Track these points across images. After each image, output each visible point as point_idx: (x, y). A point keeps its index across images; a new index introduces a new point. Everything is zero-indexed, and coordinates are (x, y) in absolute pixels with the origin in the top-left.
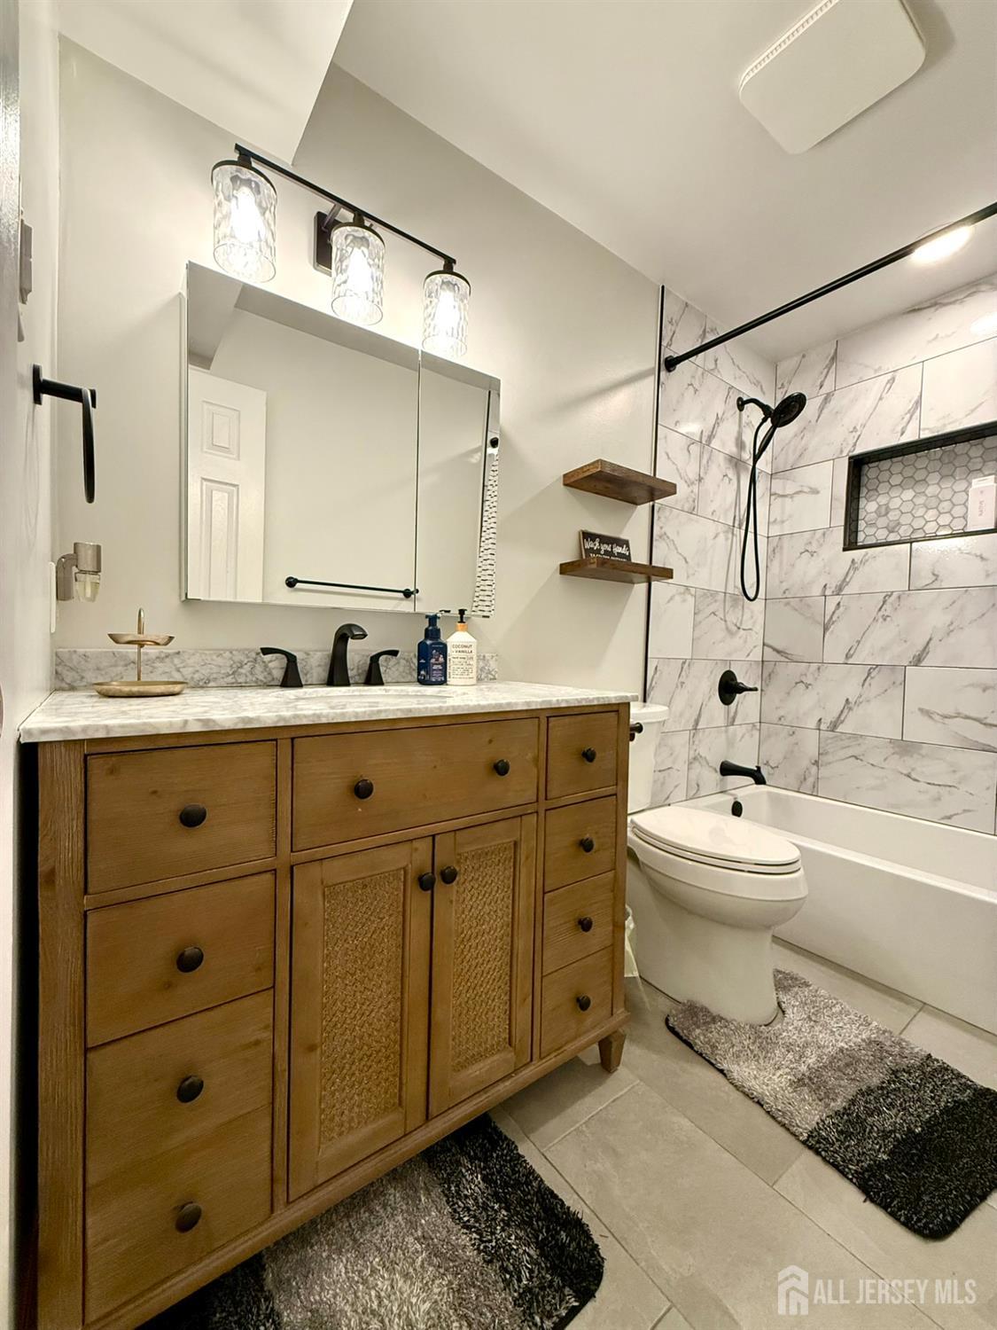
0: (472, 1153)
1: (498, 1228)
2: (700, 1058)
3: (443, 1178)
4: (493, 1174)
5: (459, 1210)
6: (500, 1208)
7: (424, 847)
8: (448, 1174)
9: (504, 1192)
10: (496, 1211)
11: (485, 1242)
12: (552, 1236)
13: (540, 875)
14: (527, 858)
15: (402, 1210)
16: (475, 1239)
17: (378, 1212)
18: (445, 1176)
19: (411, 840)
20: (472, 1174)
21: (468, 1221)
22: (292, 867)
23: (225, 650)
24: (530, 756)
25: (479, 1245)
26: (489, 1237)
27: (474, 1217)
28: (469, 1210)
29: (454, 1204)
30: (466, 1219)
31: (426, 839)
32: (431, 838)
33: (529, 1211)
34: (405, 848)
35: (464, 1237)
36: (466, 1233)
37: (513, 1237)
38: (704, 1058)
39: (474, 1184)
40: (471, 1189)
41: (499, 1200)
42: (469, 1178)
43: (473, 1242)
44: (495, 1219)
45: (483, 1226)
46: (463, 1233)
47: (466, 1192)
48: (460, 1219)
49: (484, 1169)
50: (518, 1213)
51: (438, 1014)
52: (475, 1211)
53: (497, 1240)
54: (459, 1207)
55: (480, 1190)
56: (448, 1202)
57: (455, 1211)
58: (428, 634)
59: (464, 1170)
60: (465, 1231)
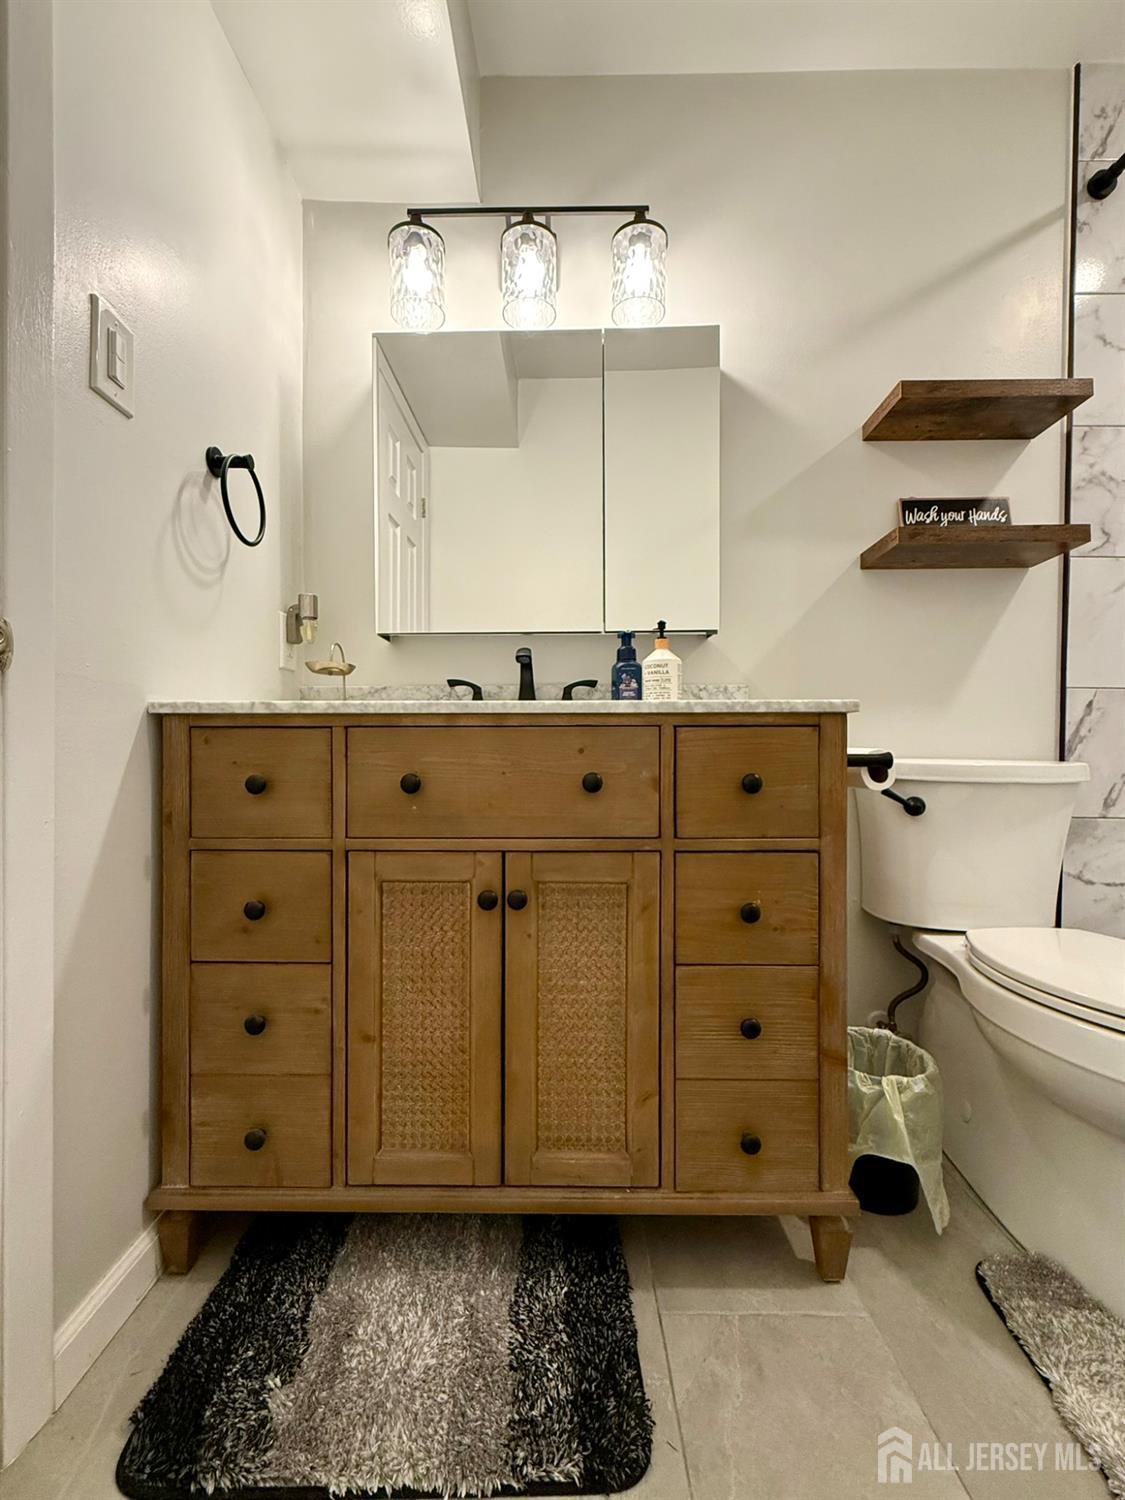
0: (574, 1264)
1: (547, 1346)
2: (1014, 1344)
3: (528, 1268)
4: (581, 1295)
5: (522, 1305)
6: (564, 1330)
7: (491, 862)
8: (535, 1267)
9: (577, 1318)
10: (557, 1331)
11: (525, 1349)
12: (598, 1394)
13: (668, 939)
14: (644, 909)
15: (471, 1271)
16: (517, 1339)
17: (450, 1259)
18: (532, 1267)
19: (475, 852)
20: (559, 1282)
21: (523, 1321)
22: (347, 852)
23: (424, 685)
24: (645, 774)
25: (516, 1347)
26: (531, 1348)
27: (531, 1321)
28: (531, 1311)
29: (519, 1297)
30: (522, 1317)
31: (495, 854)
32: (500, 854)
33: (592, 1354)
34: (468, 859)
35: (508, 1330)
36: (512, 1329)
37: (555, 1366)
38: (1021, 1346)
39: (555, 1293)
40: (547, 1294)
41: (566, 1322)
42: (552, 1284)
43: (513, 1341)
44: (550, 1336)
45: (533, 1334)
46: (509, 1327)
47: (540, 1294)
48: (517, 1313)
49: (575, 1285)
50: (578, 1347)
51: (514, 1064)
52: (535, 1316)
53: (538, 1355)
54: (523, 1302)
55: (556, 1301)
56: (516, 1290)
57: (516, 1302)
58: (621, 656)
59: (552, 1274)
60: (513, 1326)
